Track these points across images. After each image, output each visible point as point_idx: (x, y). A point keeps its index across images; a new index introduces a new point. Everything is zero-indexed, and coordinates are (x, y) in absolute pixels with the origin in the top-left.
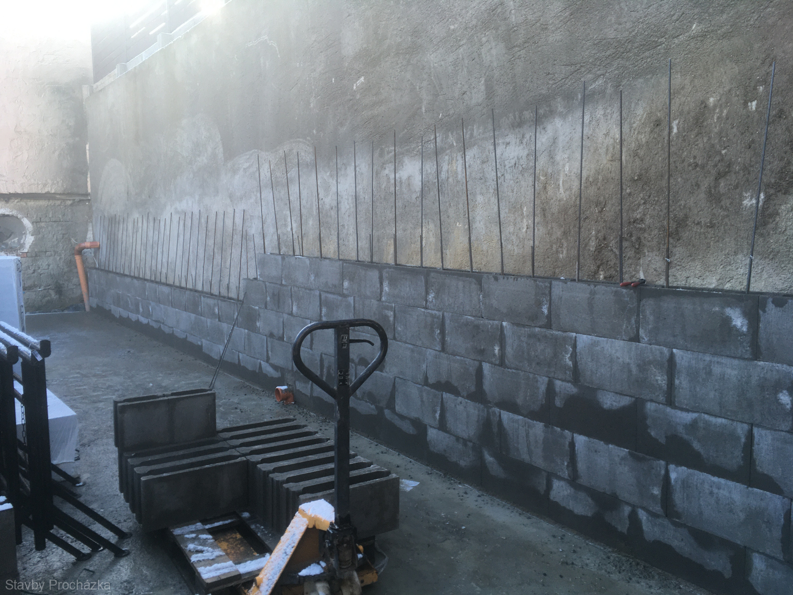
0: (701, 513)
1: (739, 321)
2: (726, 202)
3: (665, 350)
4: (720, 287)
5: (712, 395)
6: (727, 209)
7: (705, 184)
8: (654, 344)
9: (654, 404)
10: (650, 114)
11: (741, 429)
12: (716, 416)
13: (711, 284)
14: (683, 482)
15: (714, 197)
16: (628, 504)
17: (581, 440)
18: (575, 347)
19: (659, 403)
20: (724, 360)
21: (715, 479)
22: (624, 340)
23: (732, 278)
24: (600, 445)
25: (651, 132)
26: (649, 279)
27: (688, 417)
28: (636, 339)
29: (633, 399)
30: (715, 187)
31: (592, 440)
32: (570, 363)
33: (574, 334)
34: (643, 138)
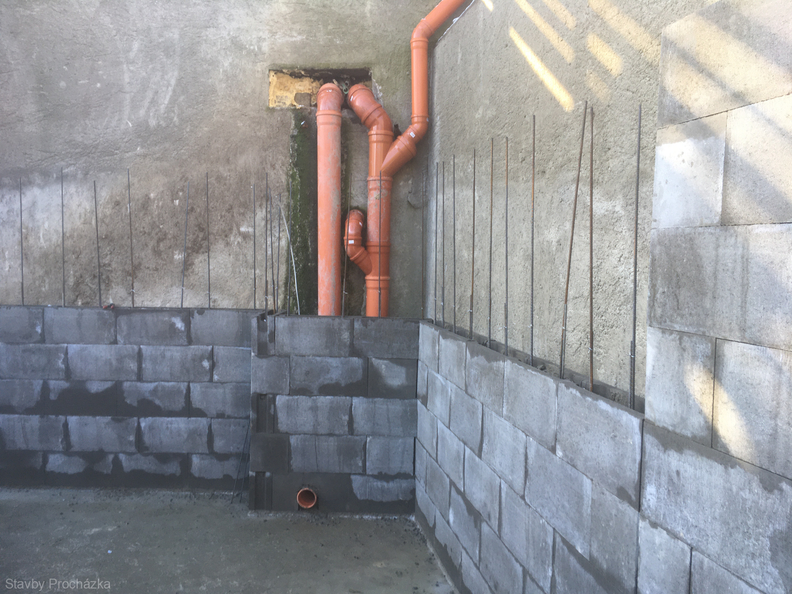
0: (161, 442)
1: (180, 325)
2: (164, 256)
3: (136, 347)
4: (163, 306)
5: (165, 369)
6: (165, 260)
7: (152, 244)
8: (128, 344)
9: (129, 383)
10: (111, 197)
11: (183, 386)
12: (168, 381)
13: (157, 305)
14: (150, 427)
15: (157, 253)
16: (111, 453)
17: (73, 420)
18: (66, 353)
19: (132, 381)
20: (172, 348)
21: (170, 419)
22: (106, 344)
23: (170, 301)
24: (89, 419)
25: (113, 208)
26: (116, 303)
27: (151, 386)
28: (115, 342)
29: (114, 382)
30: (158, 247)
31: (82, 417)
32: (63, 366)
33: (66, 345)
34: (108, 212)
